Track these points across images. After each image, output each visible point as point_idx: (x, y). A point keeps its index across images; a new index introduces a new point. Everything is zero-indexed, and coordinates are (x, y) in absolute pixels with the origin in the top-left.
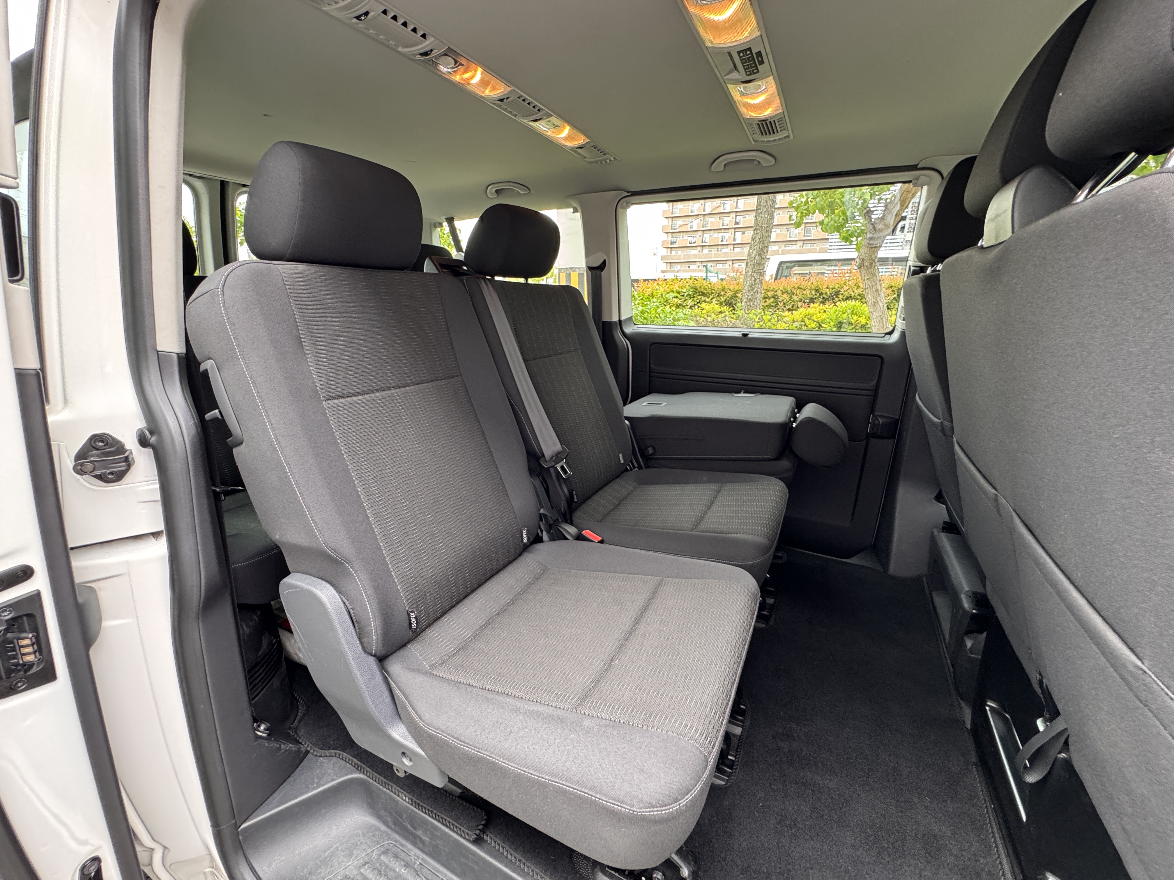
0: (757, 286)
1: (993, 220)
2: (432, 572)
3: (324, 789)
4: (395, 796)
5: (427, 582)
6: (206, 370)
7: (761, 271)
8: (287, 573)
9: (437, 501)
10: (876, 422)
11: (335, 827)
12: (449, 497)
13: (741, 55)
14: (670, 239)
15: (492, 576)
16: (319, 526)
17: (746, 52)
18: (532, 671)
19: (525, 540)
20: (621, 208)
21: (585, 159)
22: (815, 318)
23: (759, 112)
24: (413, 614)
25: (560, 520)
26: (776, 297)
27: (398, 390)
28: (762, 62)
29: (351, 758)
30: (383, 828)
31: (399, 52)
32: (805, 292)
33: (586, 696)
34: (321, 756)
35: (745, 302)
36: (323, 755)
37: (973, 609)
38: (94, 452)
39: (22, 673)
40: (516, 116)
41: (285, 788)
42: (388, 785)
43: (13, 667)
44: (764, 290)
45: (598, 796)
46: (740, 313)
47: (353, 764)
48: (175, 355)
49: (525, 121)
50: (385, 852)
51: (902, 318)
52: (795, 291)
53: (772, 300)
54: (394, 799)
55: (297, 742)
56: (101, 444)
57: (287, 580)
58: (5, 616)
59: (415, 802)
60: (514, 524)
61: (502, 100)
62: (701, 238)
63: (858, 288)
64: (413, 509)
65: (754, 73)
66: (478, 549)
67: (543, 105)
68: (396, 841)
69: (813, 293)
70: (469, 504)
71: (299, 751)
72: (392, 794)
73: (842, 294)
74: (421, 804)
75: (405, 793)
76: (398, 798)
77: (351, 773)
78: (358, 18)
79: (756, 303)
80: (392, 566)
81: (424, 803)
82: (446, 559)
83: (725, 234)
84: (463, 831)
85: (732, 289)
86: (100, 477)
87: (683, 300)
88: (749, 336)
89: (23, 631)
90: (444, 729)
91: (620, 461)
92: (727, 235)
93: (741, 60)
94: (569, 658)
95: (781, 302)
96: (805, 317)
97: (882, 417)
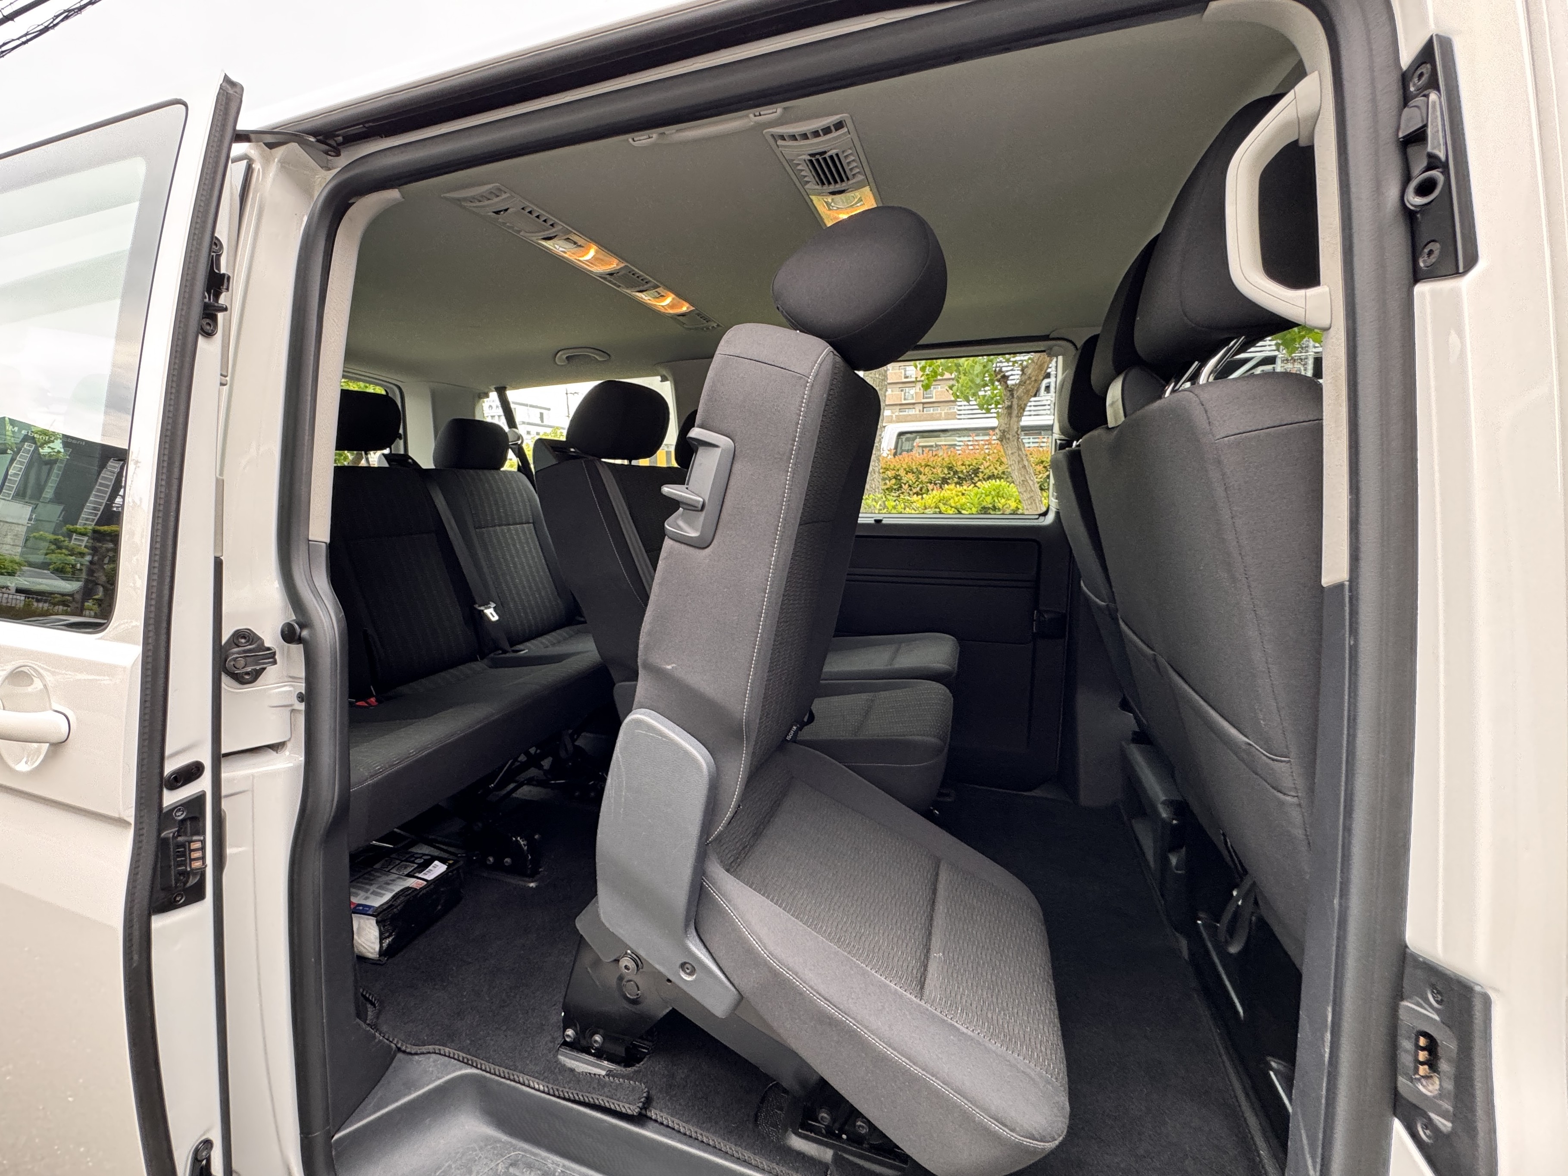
1: (1111, 405)
10: (1043, 619)
21: (685, 326)
22: (952, 502)
26: (899, 477)
32: (935, 470)
37: (1173, 820)
40: (620, 287)
49: (630, 292)
51: (1055, 497)
52: (922, 470)
53: (894, 481)
61: (612, 274)
63: (1001, 464)
67: (653, 278)
69: (946, 471)
73: (982, 472)
88: (883, 522)
95: (905, 484)
96: (940, 502)
97: (1047, 612)
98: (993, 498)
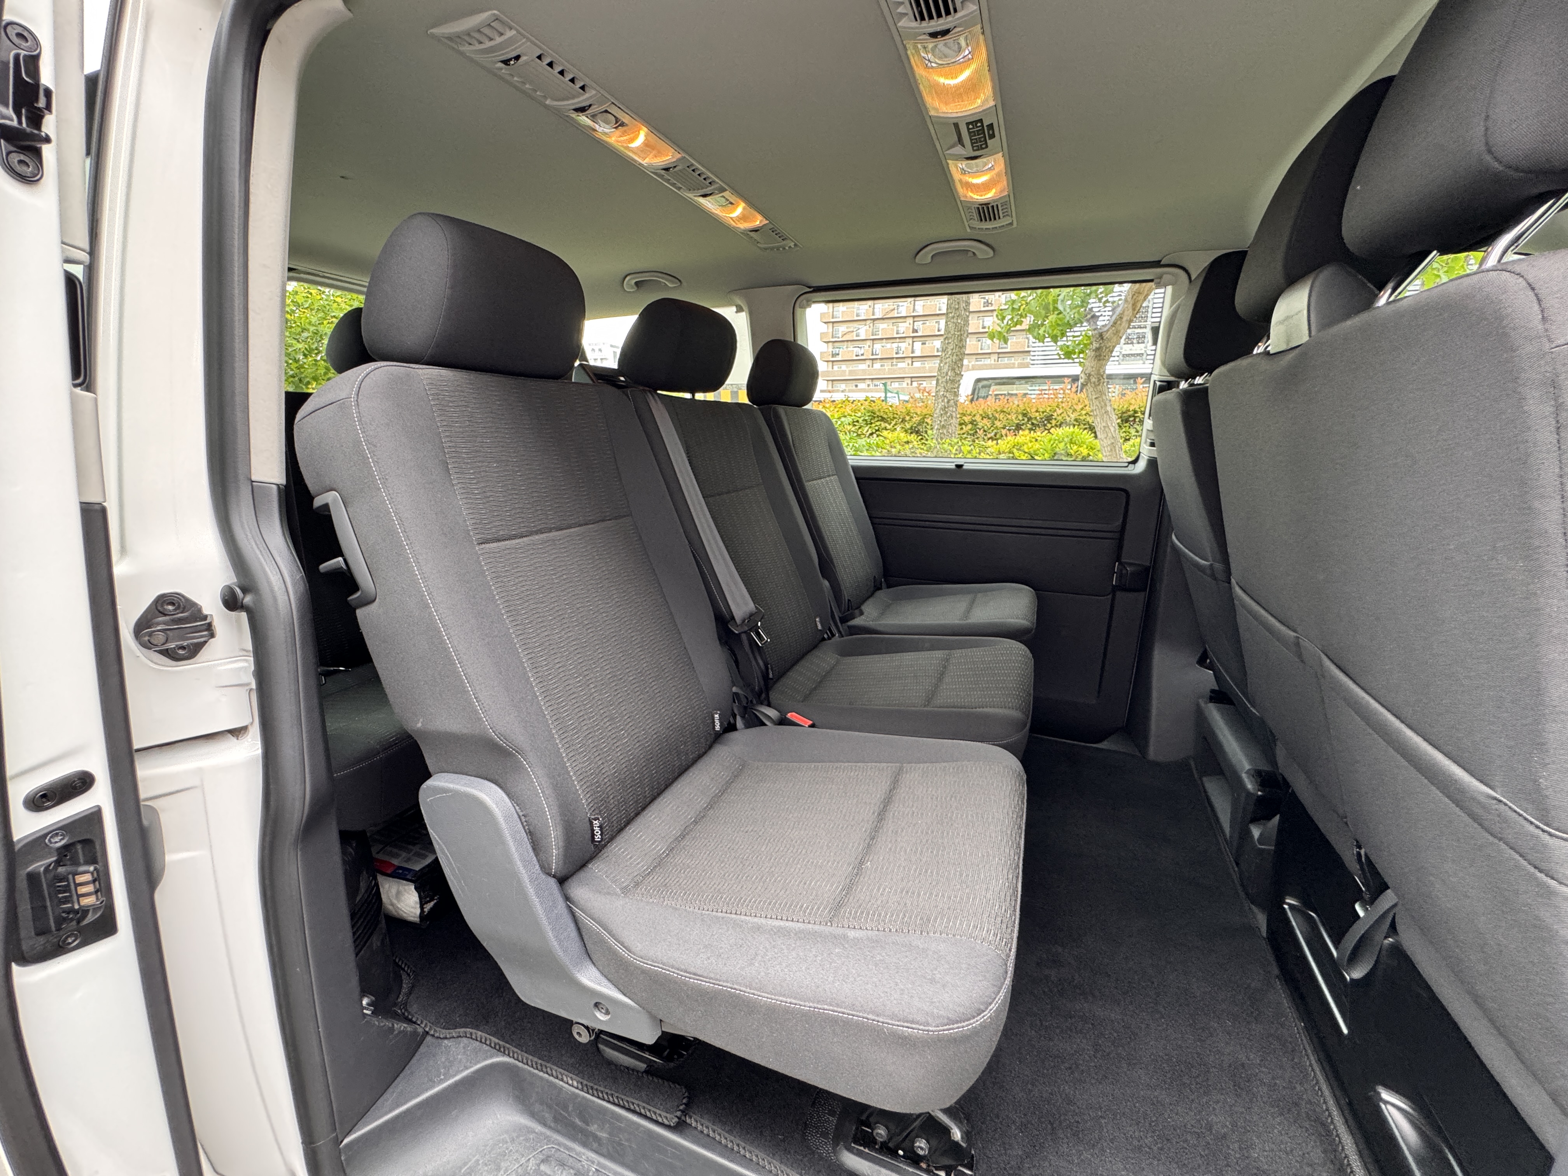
0: (951, 409)
1: (1281, 323)
2: (614, 768)
3: (456, 1082)
4: (557, 1081)
5: (609, 780)
6: (326, 507)
7: (956, 390)
8: (428, 776)
9: (615, 676)
10: (1124, 572)
11: (471, 1133)
12: (628, 670)
13: (971, 127)
14: (831, 350)
15: (680, 774)
16: (485, 705)
17: (976, 124)
18: (761, 884)
19: (718, 728)
20: (801, 307)
21: (759, 245)
22: (1025, 448)
23: (982, 193)
24: (596, 822)
25: (755, 702)
26: (975, 423)
27: (560, 532)
28: (992, 136)
29: (488, 1036)
30: (539, 1128)
31: (547, 107)
32: (1009, 417)
33: (839, 906)
34: (446, 1038)
35: (937, 429)
36: (448, 1036)
37: (1259, 791)
38: (160, 619)
39: (74, 923)
40: (679, 189)
41: (400, 1085)
42: (546, 1068)
43: (64, 915)
44: (959, 413)
45: (881, 1020)
46: (932, 443)
47: (493, 1045)
48: (275, 487)
49: (690, 195)
50: (545, 1161)
51: (1148, 444)
52: (997, 415)
53: (970, 426)
54: (554, 1086)
55: (410, 1021)
56: (170, 608)
57: (429, 783)
58: (56, 842)
59: (586, 1085)
60: (704, 706)
61: (667, 169)
62: (871, 349)
63: (1073, 411)
64: (588, 686)
65: (983, 149)
66: (664, 738)
67: (718, 177)
68: (559, 1144)
69: (1020, 417)
70: (651, 680)
71: (415, 1033)
72: (551, 1078)
73: (1055, 419)
74: (595, 1087)
75: (571, 1075)
76: (561, 1083)
77: (492, 1057)
78: (506, 62)
79: (950, 431)
80: (568, 760)
81: (600, 1086)
82: (630, 750)
83: (900, 344)
84: (660, 1115)
85: (919, 413)
86: (166, 653)
87: (857, 427)
88: (964, 467)
89: (76, 863)
90: (665, 961)
91: (817, 626)
92: (903, 346)
93: (969, 133)
94: (806, 865)
95: (980, 429)
96: (1013, 447)
97: (1130, 564)
98: (1066, 444)
